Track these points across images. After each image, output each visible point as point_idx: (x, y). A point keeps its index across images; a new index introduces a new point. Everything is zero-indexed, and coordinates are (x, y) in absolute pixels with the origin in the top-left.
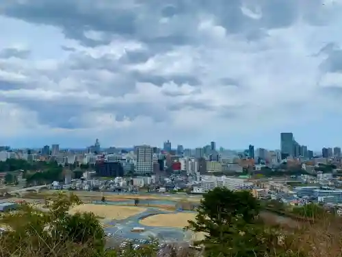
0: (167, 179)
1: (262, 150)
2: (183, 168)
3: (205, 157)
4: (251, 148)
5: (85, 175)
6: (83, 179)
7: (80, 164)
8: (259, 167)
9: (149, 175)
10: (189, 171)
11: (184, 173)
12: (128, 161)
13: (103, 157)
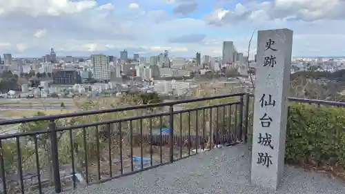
0: (124, 85)
1: (207, 57)
2: (138, 75)
3: (158, 64)
4: (198, 55)
5: (42, 83)
6: (41, 88)
7: (36, 73)
8: (203, 72)
9: (106, 82)
10: (144, 77)
11: (140, 79)
12: (86, 69)
13: (60, 66)
